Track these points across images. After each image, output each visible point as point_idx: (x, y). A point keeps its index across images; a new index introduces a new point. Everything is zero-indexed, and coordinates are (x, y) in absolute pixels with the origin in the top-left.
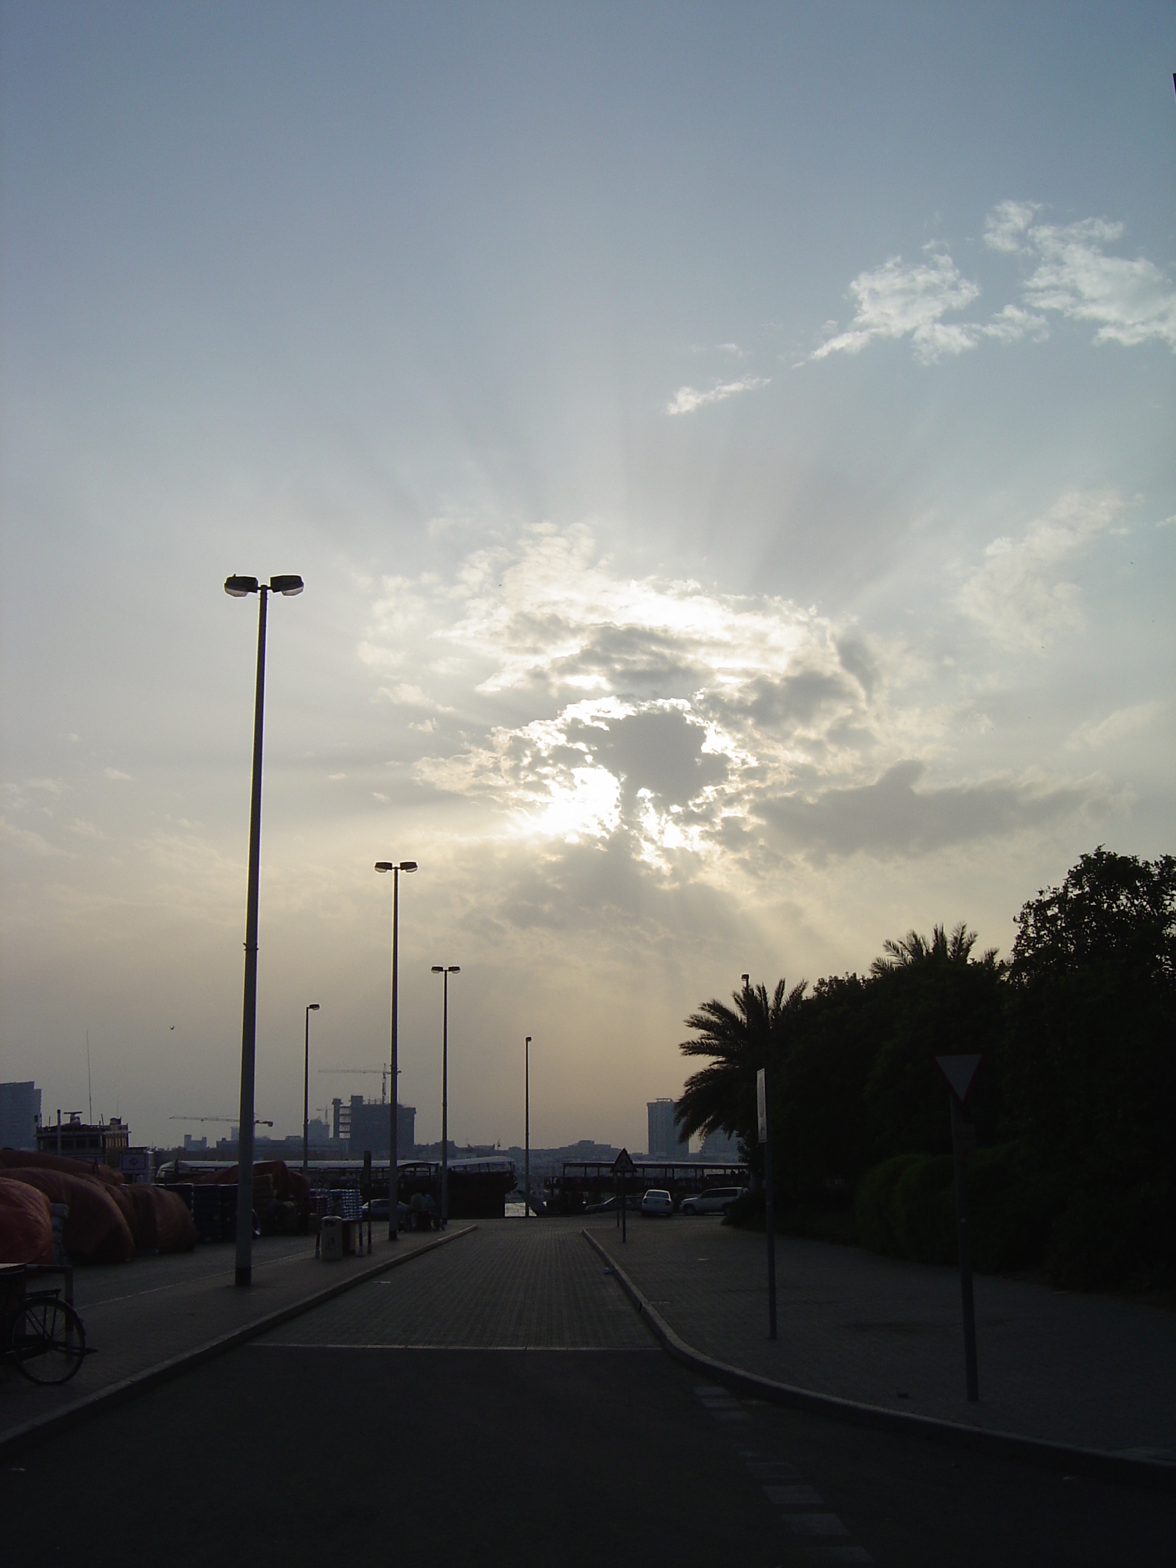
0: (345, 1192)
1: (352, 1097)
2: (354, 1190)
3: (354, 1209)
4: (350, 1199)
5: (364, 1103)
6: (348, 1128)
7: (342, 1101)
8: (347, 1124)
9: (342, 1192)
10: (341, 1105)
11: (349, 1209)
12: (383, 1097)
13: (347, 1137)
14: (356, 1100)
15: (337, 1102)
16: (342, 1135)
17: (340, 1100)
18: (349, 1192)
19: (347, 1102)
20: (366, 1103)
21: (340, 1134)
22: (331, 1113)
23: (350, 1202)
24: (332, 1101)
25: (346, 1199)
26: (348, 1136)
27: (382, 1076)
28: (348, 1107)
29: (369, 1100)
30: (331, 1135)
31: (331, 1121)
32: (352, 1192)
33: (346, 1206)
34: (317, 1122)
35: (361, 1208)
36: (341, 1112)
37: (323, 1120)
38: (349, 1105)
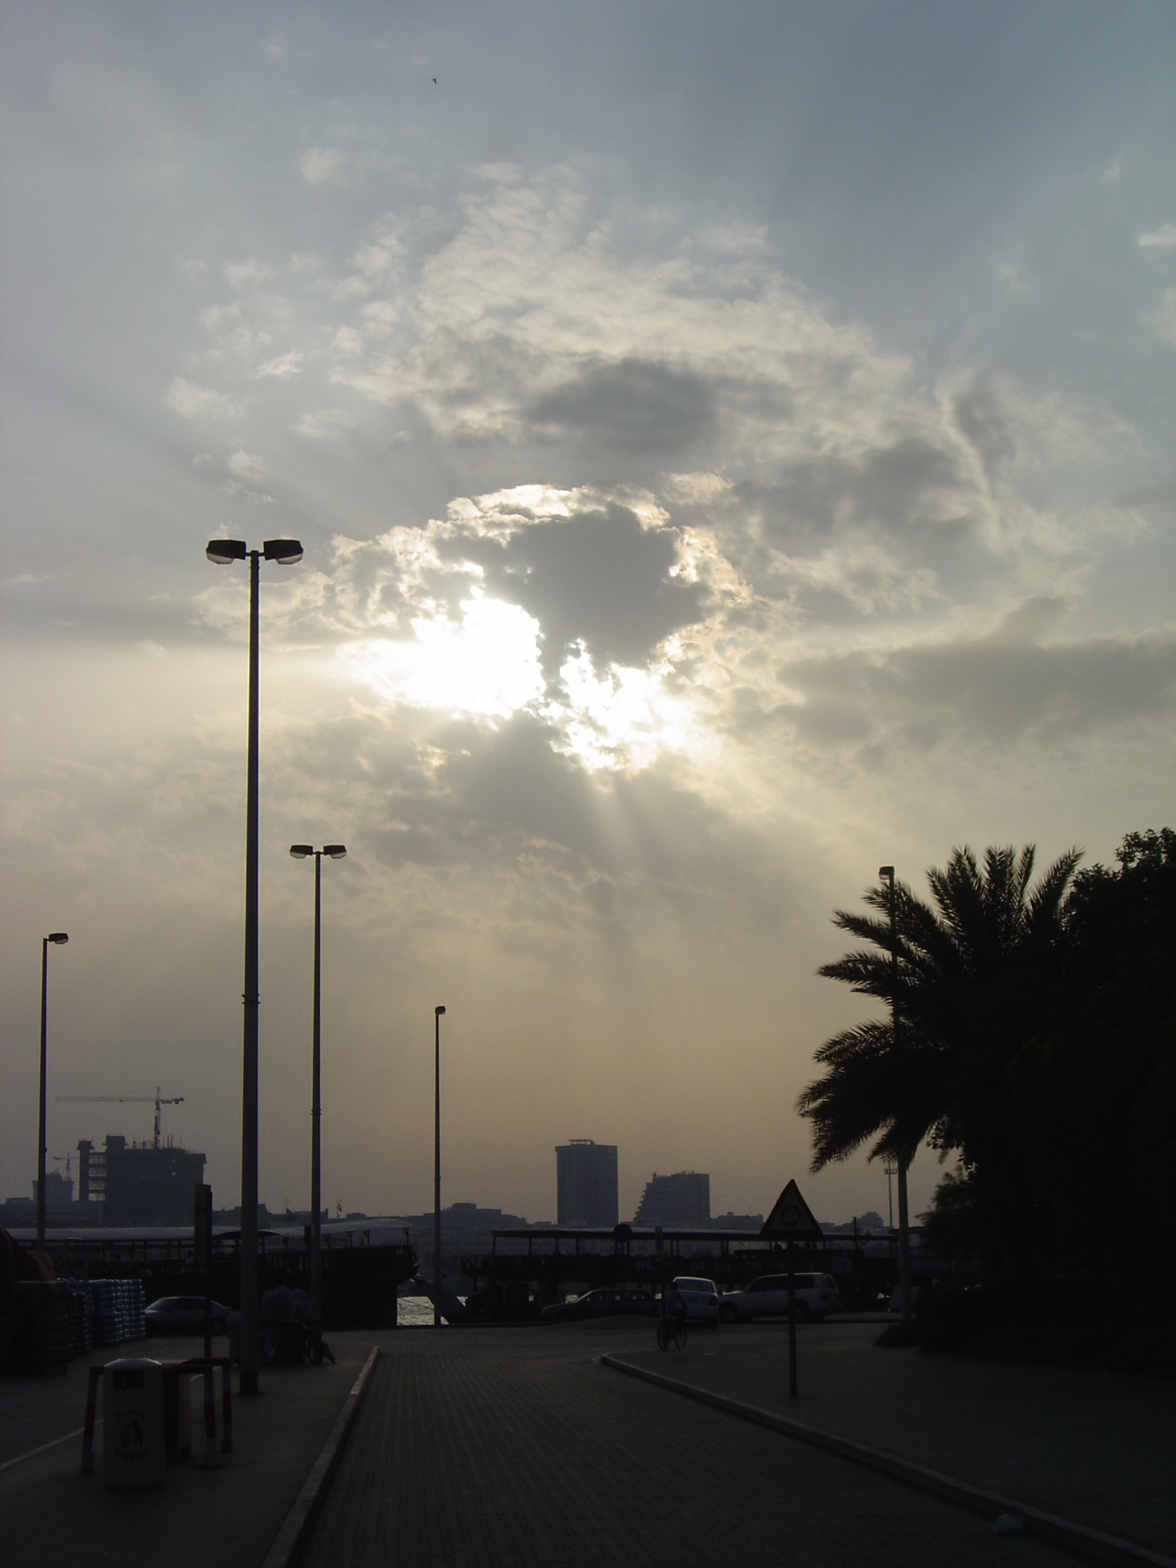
0: (116, 1284)
1: (108, 1138)
2: (131, 1281)
3: (130, 1315)
4: (123, 1297)
5: (126, 1147)
6: (101, 1186)
7: (93, 1144)
8: (100, 1179)
9: (110, 1284)
10: (91, 1151)
11: (122, 1315)
12: (156, 1138)
13: (101, 1199)
14: (115, 1142)
15: (85, 1146)
16: (92, 1197)
17: (90, 1143)
18: (122, 1285)
19: (100, 1147)
20: (129, 1146)
21: (90, 1195)
22: (76, 1164)
23: (124, 1303)
24: (78, 1143)
25: (117, 1297)
26: (102, 1197)
27: (155, 1106)
28: (101, 1153)
29: (134, 1142)
30: (76, 1195)
31: (75, 1175)
32: (128, 1284)
33: (118, 1310)
34: (56, 1176)
35: (144, 1313)
36: (91, 1161)
37: (64, 1174)
38: (103, 1151)
